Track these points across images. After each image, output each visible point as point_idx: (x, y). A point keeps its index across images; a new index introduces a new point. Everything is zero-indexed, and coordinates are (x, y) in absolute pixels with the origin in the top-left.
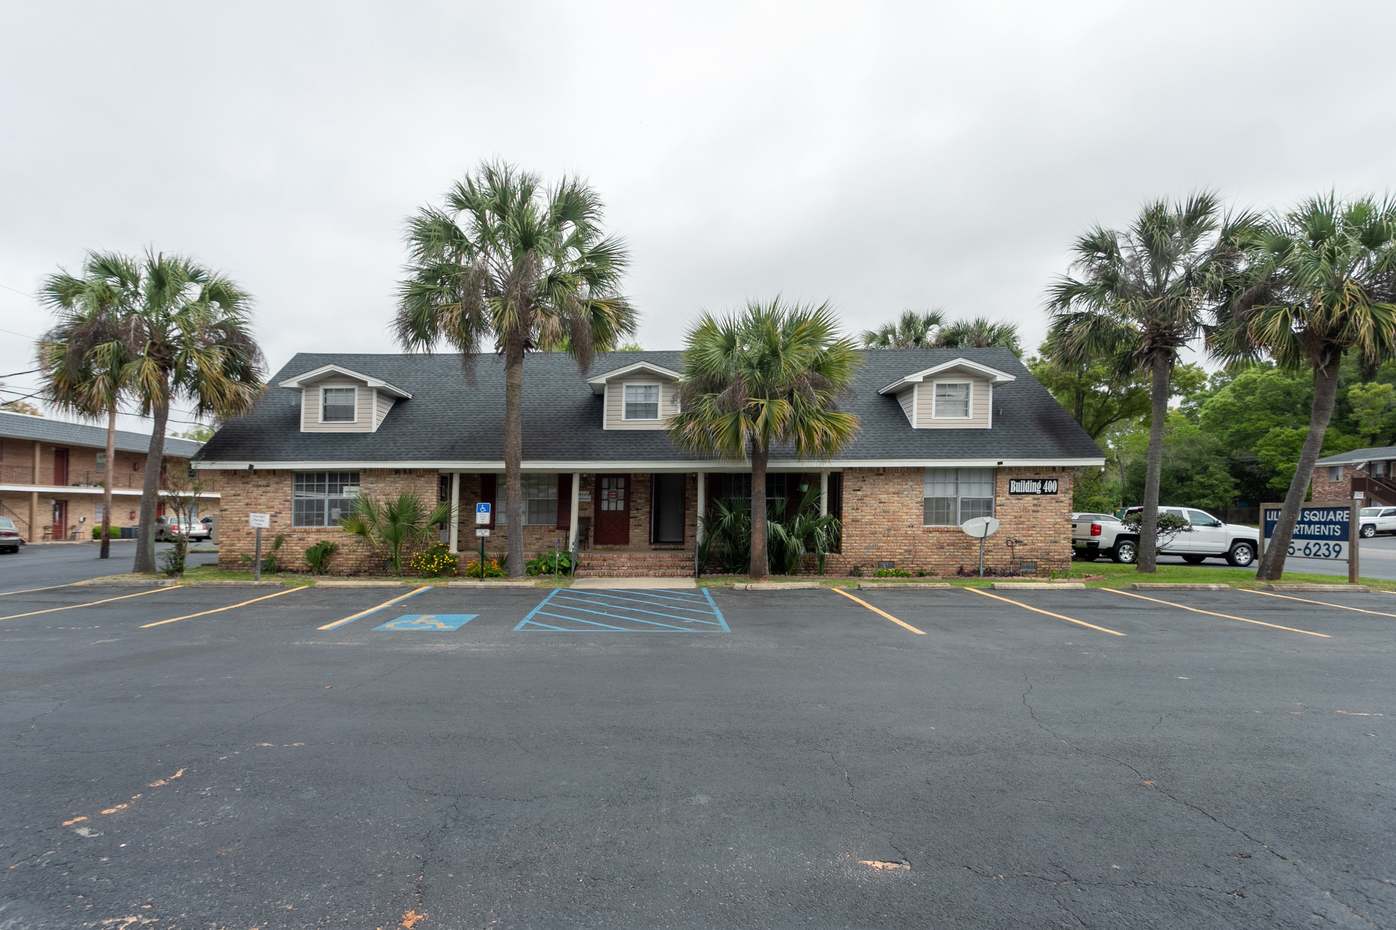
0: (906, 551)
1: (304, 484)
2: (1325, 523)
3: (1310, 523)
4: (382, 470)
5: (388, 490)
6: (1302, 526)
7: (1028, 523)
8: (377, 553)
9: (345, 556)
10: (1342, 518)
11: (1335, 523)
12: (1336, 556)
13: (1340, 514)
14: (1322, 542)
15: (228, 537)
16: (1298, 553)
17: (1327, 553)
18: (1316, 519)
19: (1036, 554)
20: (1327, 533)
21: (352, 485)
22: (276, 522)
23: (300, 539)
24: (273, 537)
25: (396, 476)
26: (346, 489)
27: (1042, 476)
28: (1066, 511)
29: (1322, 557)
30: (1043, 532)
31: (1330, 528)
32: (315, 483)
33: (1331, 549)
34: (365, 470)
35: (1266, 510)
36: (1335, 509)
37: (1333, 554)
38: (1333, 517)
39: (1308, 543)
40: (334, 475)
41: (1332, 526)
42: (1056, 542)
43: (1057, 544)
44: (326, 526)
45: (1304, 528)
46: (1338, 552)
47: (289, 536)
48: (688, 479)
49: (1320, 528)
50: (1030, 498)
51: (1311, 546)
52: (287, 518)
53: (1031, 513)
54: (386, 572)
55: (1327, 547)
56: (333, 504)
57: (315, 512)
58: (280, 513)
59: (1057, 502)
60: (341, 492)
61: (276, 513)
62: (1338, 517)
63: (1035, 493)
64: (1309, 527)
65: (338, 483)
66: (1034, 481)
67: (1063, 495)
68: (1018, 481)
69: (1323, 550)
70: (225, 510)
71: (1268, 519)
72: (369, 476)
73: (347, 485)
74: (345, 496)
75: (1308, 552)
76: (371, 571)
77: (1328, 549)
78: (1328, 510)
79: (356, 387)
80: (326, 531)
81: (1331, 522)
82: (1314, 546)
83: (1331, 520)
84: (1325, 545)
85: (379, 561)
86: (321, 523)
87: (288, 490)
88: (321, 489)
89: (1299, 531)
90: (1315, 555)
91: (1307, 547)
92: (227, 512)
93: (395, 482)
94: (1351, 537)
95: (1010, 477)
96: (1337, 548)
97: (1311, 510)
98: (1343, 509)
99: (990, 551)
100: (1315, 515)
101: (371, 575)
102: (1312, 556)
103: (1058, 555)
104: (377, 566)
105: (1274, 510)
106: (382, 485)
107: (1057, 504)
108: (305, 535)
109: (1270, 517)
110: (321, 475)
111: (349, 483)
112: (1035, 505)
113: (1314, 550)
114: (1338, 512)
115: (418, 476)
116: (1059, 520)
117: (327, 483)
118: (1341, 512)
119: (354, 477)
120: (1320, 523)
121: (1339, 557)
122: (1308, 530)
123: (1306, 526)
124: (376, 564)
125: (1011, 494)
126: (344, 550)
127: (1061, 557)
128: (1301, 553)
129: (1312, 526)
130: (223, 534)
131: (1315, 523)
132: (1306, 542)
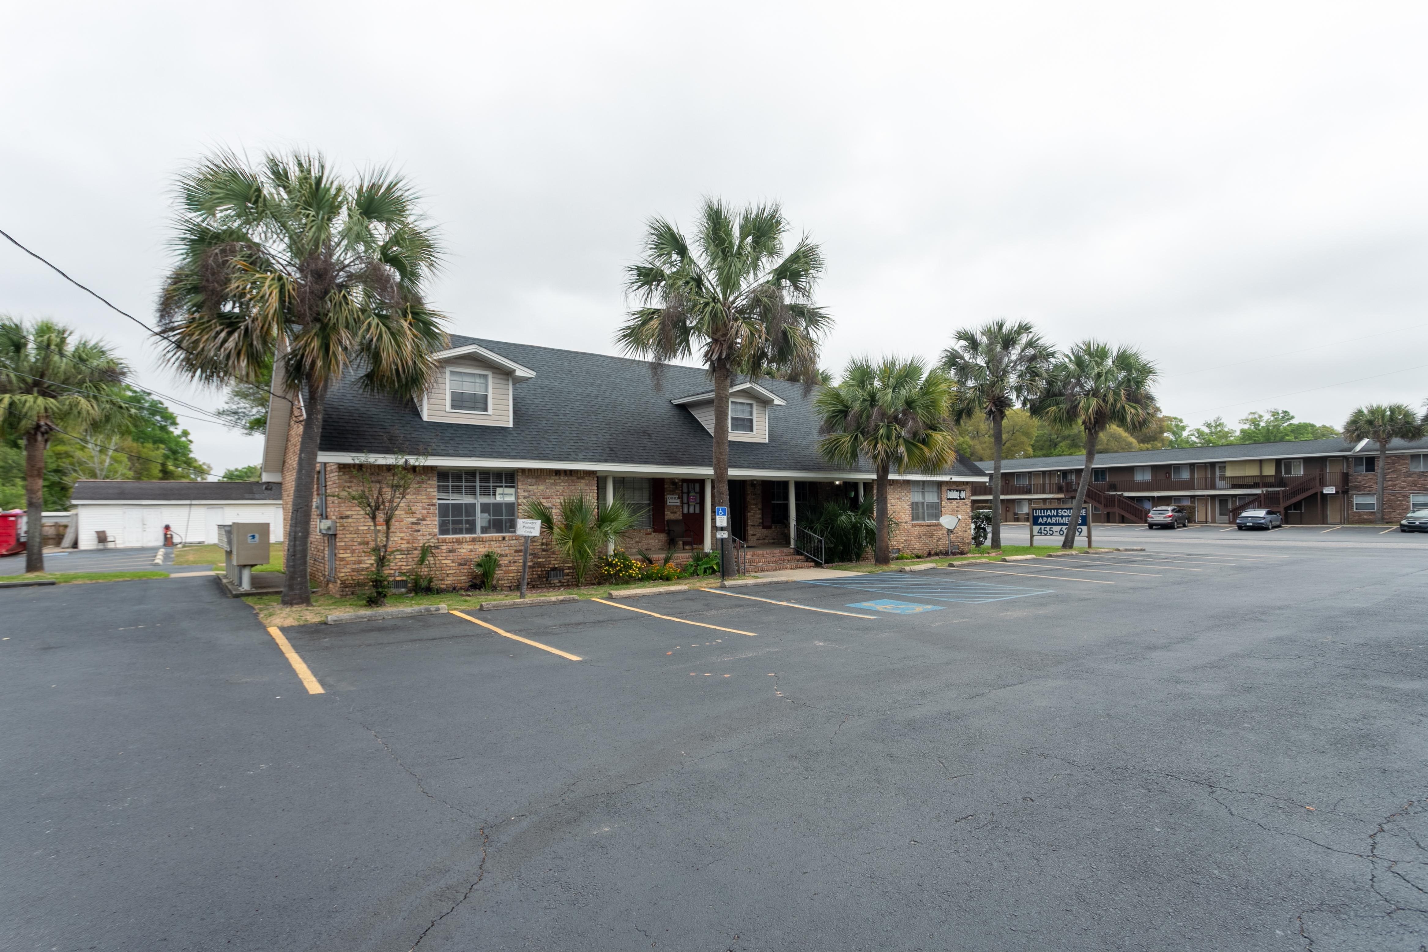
0: (905, 541)
1: (450, 484)
3: (1062, 516)
4: (542, 471)
5: (549, 493)
6: (1057, 518)
8: (540, 563)
9: (504, 568)
15: (353, 552)
16: (1055, 534)
18: (1066, 514)
19: (958, 539)
21: (506, 487)
22: (419, 531)
23: (450, 551)
24: (416, 549)
25: (557, 477)
26: (499, 490)
27: (960, 488)
28: (969, 511)
30: (961, 525)
32: (464, 484)
34: (523, 470)
35: (1034, 510)
40: (486, 474)
42: (966, 531)
43: (966, 533)
44: (478, 534)
46: (1081, 532)
47: (437, 547)
48: (783, 484)
50: (955, 502)
51: (1064, 529)
52: (432, 524)
53: (956, 512)
54: (550, 583)
56: (485, 508)
57: (464, 518)
58: (424, 520)
59: (965, 505)
60: (494, 494)
61: (418, 519)
63: (957, 499)
65: (491, 484)
66: (957, 491)
67: (967, 500)
68: (950, 490)
70: (347, 517)
71: (1035, 515)
72: (528, 477)
73: (502, 487)
74: (499, 499)
76: (534, 583)
79: (490, 374)
80: (482, 541)
85: (542, 571)
86: (471, 530)
87: (434, 492)
88: (472, 491)
89: (1056, 521)
92: (350, 520)
93: (555, 484)
94: (1088, 524)
95: (946, 488)
96: (1080, 530)
97: (1062, 509)
99: (941, 539)
100: (1065, 512)
101: (533, 587)
104: (539, 577)
105: (1039, 509)
106: (541, 487)
107: (965, 507)
108: (456, 546)
110: (471, 473)
111: (504, 484)
112: (957, 507)
115: (578, 478)
116: (966, 517)
117: (478, 484)
119: (509, 477)
120: (1068, 516)
121: (1081, 535)
122: (1061, 521)
124: (539, 576)
125: (948, 499)
126: (504, 561)
127: (968, 541)
128: (1058, 534)
130: (346, 548)
131: (1066, 516)
132: (1061, 527)
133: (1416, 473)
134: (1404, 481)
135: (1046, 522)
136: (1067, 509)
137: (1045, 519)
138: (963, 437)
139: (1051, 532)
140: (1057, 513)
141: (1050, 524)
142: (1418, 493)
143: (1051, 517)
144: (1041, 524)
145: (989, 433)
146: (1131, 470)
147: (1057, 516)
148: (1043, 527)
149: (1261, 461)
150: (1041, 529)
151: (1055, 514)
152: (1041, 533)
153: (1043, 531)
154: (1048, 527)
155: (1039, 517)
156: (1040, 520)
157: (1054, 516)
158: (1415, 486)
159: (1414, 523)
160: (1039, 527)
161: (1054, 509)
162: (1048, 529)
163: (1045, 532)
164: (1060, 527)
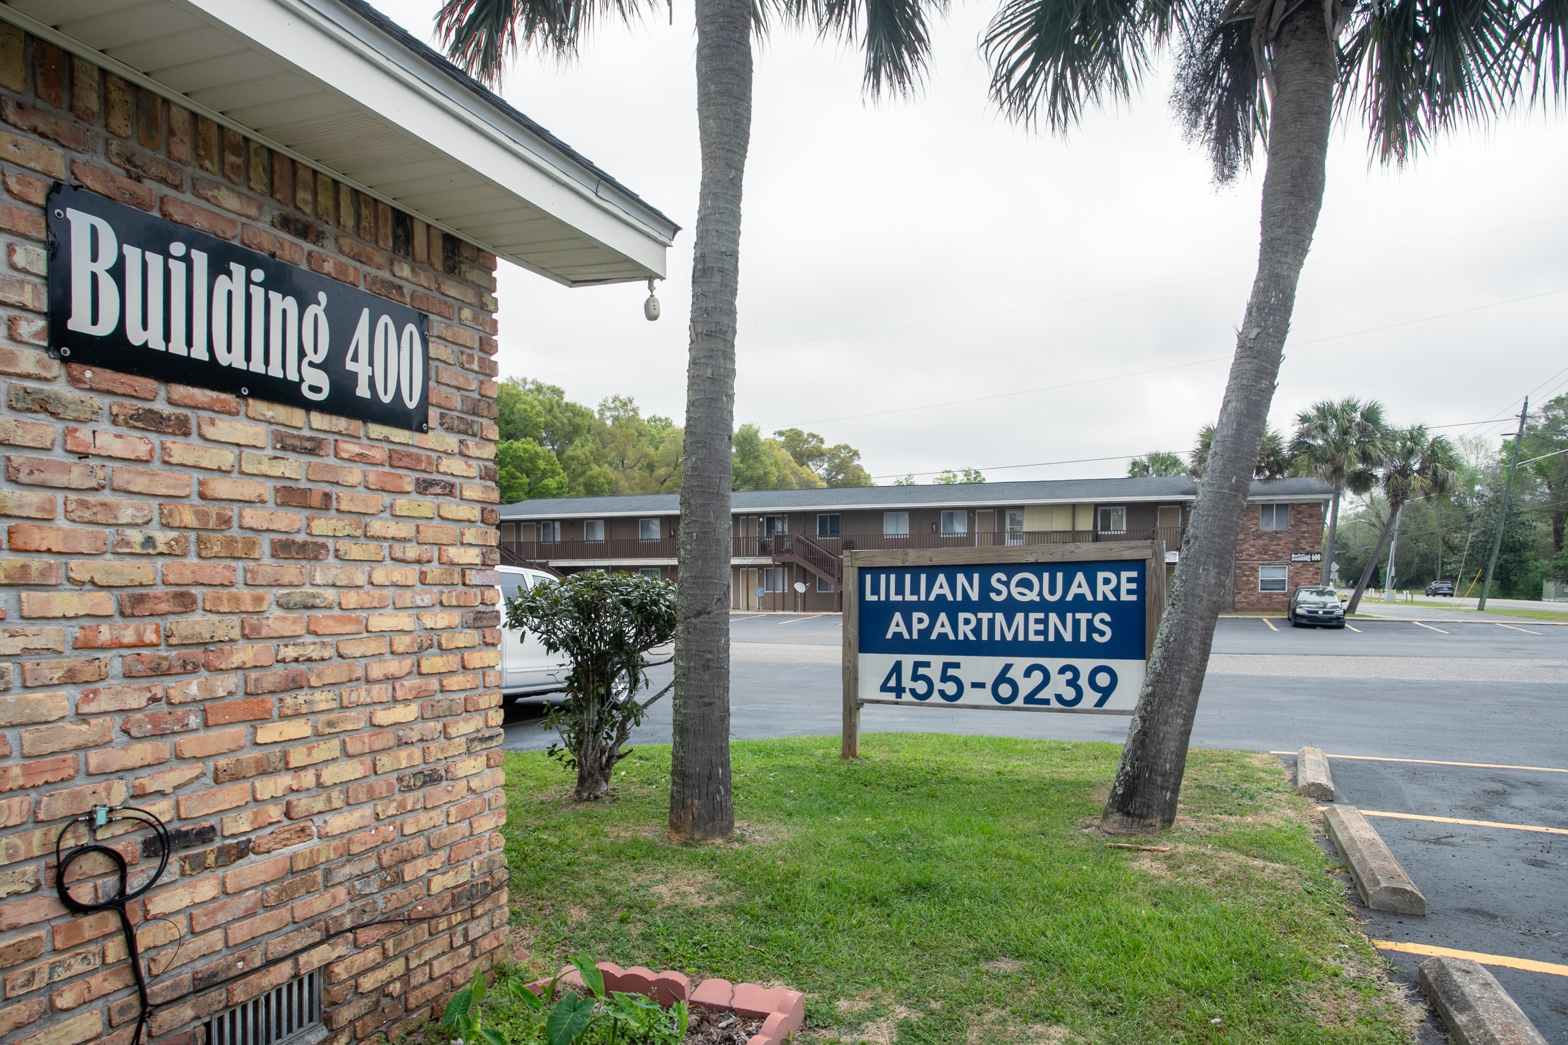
2: (1062, 608)
3: (1010, 608)
6: (985, 616)
7: (244, 654)
10: (1116, 591)
11: (1094, 607)
12: (1100, 703)
13: (1107, 581)
14: (1053, 664)
16: (970, 696)
17: (1069, 694)
18: (1032, 596)
19: (318, 903)
20: (1068, 636)
28: (472, 556)
29: (1055, 704)
30: (355, 720)
31: (1076, 623)
33: (1083, 682)
35: (862, 571)
36: (1090, 568)
37: (1090, 697)
38: (1086, 590)
39: (1008, 667)
41: (1083, 617)
42: (432, 779)
43: (437, 793)
45: (991, 622)
46: (1106, 693)
49: (1045, 622)
51: (1016, 674)
53: (268, 564)
55: (1069, 675)
59: (424, 487)
62: (1104, 590)
64: (1009, 621)
67: (451, 441)
69: (1059, 685)
71: (870, 597)
75: (1005, 690)
77: (1072, 683)
78: (1070, 568)
81: (1080, 603)
82: (1028, 673)
83: (1080, 597)
84: (1062, 671)
89: (977, 631)
90: (1030, 699)
91: (1002, 678)
96: (1103, 680)
97: (1011, 569)
98: (1117, 566)
100: (1026, 584)
102: (1019, 702)
103: (451, 864)
105: (888, 570)
107: (427, 505)
109: (875, 591)
113: (1026, 686)
114: (1101, 576)
116: (441, 619)
118: (1111, 576)
120: (1043, 606)
121: (1107, 706)
122: (1006, 628)
123: (1000, 618)
127: (464, 876)
128: (985, 697)
129: (1019, 617)
131: (1028, 608)
132: (1000, 662)
133: (1266, 533)
134: (1253, 546)
135: (925, 634)
136: (1037, 568)
137: (920, 620)
138: (599, 466)
139: (951, 688)
140: (986, 588)
141: (943, 646)
142: (1269, 564)
143: (953, 610)
144: (899, 645)
145: (639, 465)
146: (878, 515)
147: (985, 604)
148: (908, 661)
149: (1074, 506)
150: (898, 667)
151: (974, 596)
152: (899, 690)
153: (907, 682)
154: (937, 661)
155: (888, 609)
156: (896, 625)
157: (967, 605)
158: (1266, 553)
159: (1317, 612)
160: (887, 660)
161: (968, 569)
162: (934, 672)
163: (921, 687)
164: (996, 663)
